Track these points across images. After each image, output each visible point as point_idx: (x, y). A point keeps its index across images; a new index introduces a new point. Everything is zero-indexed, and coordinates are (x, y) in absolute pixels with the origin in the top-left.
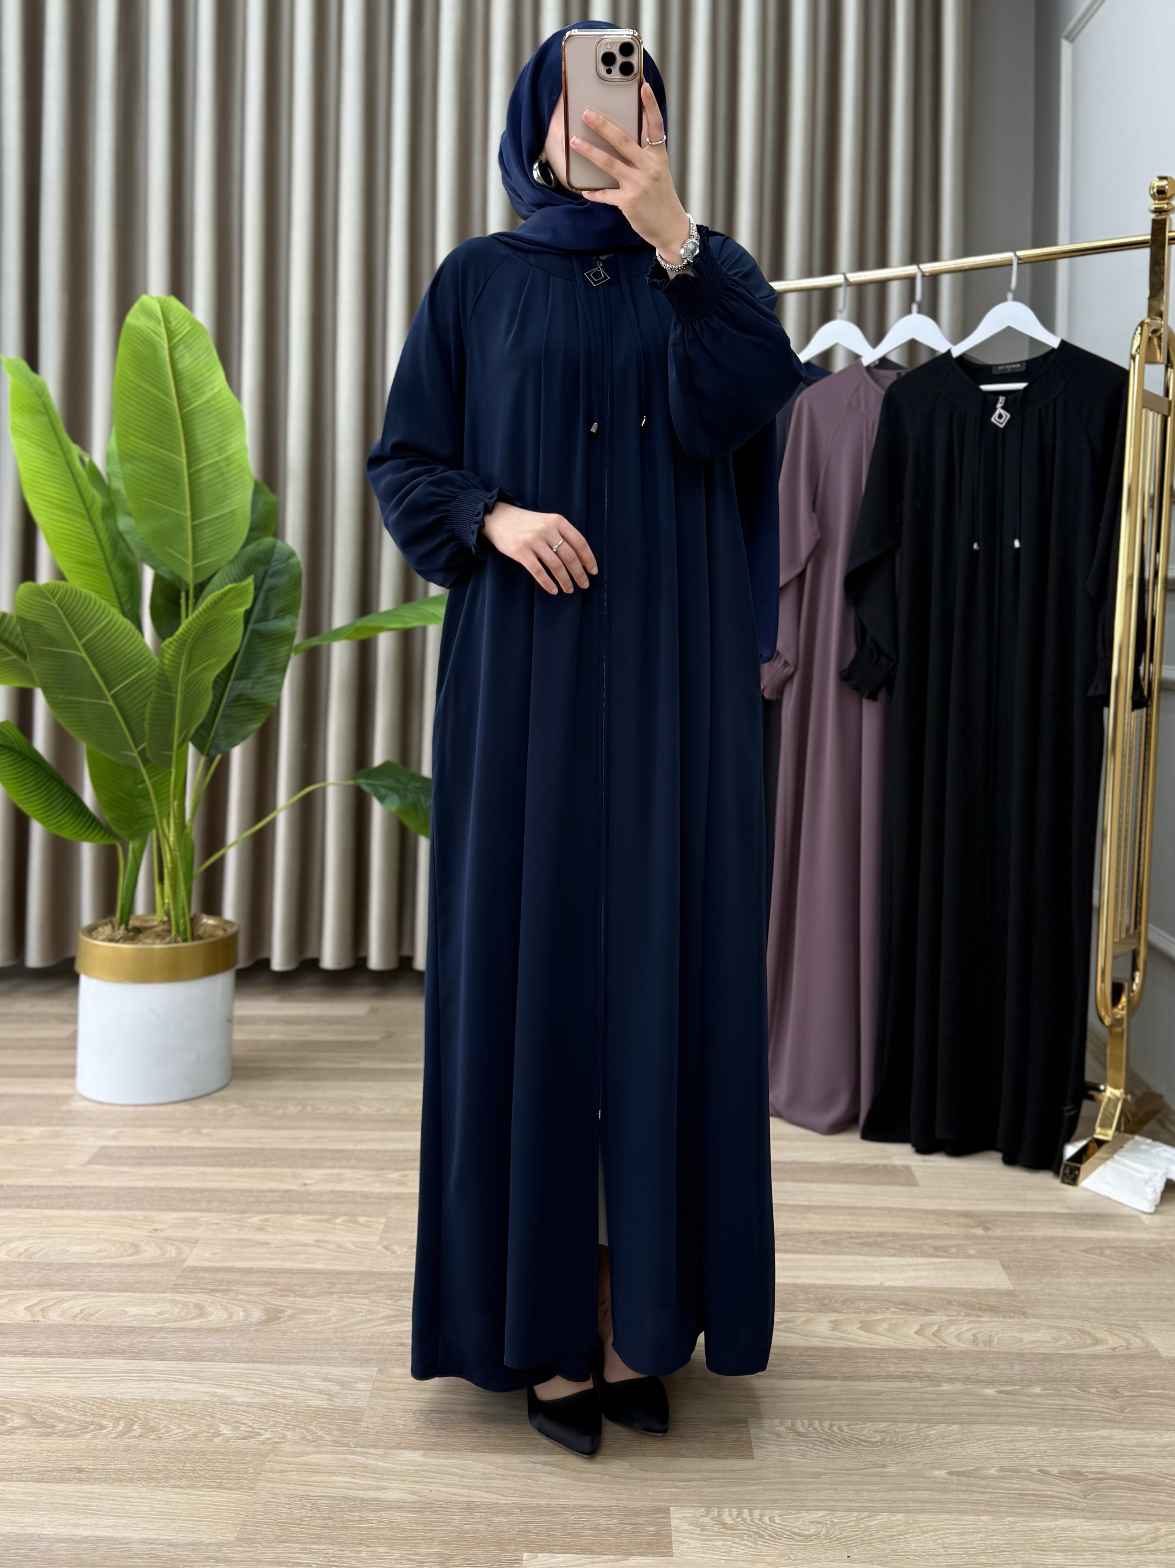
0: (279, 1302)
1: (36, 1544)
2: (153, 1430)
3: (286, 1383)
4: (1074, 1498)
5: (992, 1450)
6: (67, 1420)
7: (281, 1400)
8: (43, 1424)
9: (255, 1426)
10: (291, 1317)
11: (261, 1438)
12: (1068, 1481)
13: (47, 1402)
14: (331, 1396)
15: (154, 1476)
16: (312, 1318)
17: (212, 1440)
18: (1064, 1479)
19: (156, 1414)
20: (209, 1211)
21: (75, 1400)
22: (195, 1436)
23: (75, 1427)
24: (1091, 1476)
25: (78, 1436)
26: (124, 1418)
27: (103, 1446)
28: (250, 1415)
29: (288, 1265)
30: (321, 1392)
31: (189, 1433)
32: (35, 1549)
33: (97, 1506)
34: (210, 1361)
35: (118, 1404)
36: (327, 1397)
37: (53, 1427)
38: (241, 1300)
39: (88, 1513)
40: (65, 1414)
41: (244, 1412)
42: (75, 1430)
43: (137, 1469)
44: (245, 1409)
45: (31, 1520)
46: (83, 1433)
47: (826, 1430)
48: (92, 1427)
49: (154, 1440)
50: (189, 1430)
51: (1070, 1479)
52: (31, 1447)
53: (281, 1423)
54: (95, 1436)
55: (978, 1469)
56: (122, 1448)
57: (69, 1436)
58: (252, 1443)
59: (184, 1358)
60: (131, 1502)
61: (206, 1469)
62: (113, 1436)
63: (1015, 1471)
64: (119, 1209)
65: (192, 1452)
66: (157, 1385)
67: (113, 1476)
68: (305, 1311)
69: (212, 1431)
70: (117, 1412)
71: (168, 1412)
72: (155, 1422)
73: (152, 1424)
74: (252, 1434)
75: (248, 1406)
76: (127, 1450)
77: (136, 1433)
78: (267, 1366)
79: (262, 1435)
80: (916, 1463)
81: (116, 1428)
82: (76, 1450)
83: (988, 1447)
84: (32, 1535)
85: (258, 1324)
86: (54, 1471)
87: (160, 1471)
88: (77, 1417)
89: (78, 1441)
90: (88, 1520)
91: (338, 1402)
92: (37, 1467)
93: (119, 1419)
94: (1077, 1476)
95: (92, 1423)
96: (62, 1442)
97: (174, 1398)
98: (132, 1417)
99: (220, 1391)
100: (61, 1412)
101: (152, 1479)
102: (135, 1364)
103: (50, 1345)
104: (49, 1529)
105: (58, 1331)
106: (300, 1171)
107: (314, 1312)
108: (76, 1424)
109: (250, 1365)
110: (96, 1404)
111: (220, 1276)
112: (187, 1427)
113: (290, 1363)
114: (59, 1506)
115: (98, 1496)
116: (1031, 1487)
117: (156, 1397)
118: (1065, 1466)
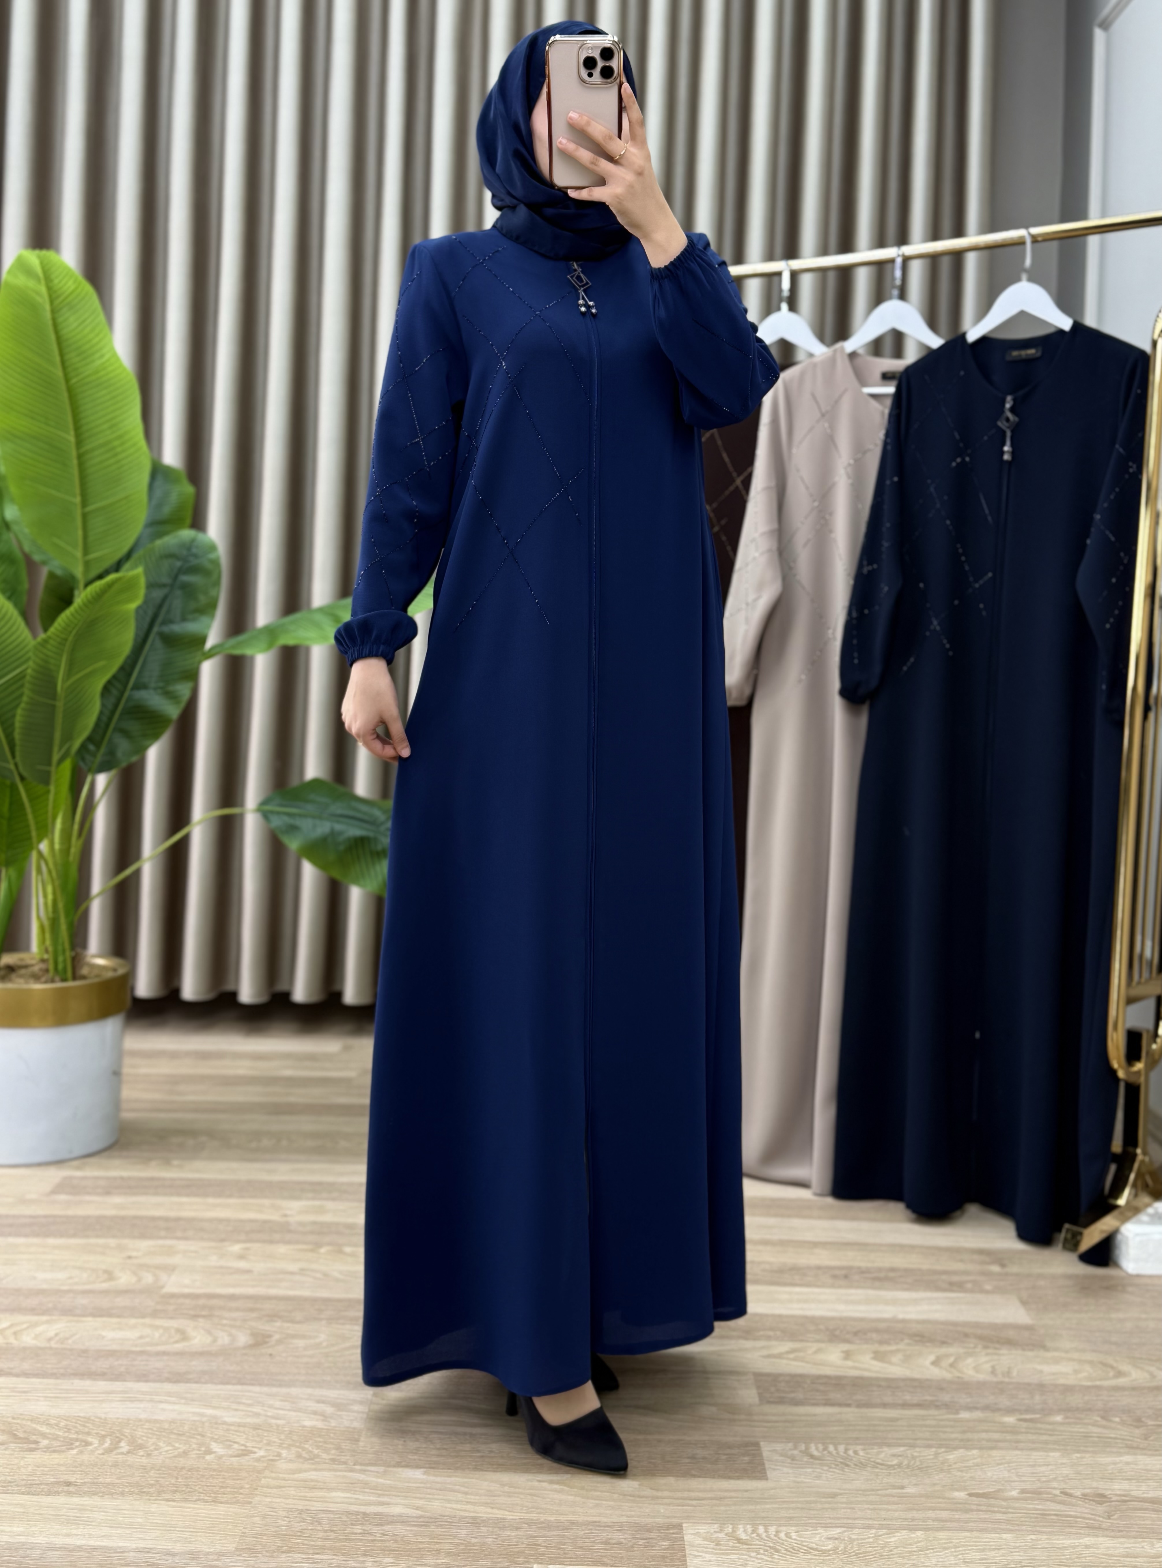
0: (268, 1327)
1: (28, 1552)
2: (141, 1447)
3: (278, 1404)
4: (1097, 1518)
5: (1013, 1473)
6: (50, 1436)
7: (273, 1421)
8: (26, 1440)
9: (248, 1444)
10: (279, 1342)
11: (253, 1456)
12: (1091, 1502)
13: (28, 1420)
14: (325, 1417)
15: (145, 1490)
16: (301, 1343)
17: (204, 1458)
18: (1087, 1501)
19: (142, 1432)
20: (186, 1238)
21: (57, 1418)
22: (185, 1453)
23: (59, 1444)
24: (1114, 1498)
25: (63, 1451)
26: (110, 1435)
27: (90, 1461)
28: (242, 1434)
29: (273, 1292)
30: (315, 1413)
31: (179, 1450)
32: (27, 1557)
33: (88, 1517)
34: (196, 1382)
35: (102, 1423)
36: (322, 1418)
37: (36, 1442)
38: (225, 1325)
39: (79, 1524)
40: (48, 1431)
41: (236, 1431)
42: (59, 1446)
43: (128, 1483)
44: (236, 1428)
45: (21, 1529)
46: (69, 1449)
47: (842, 1454)
48: (77, 1444)
49: (143, 1456)
50: (179, 1448)
51: (1093, 1501)
52: (16, 1461)
53: (274, 1442)
54: (81, 1452)
55: (998, 1491)
56: (110, 1464)
57: (54, 1451)
58: (244, 1460)
59: (168, 1380)
60: (124, 1514)
61: (199, 1485)
62: (100, 1452)
63: (1037, 1493)
64: (87, 1237)
65: (183, 1468)
66: (142, 1405)
67: (103, 1489)
68: (294, 1336)
69: (203, 1449)
70: (102, 1430)
71: (157, 1431)
72: (143, 1440)
73: (140, 1441)
74: (245, 1452)
75: (239, 1426)
76: (115, 1465)
77: (124, 1450)
78: (257, 1389)
79: (255, 1453)
80: (935, 1484)
81: (102, 1445)
82: (62, 1465)
83: (1009, 1471)
84: (23, 1544)
85: (245, 1348)
86: (41, 1484)
87: (152, 1485)
88: (61, 1434)
89: (63, 1456)
90: (80, 1530)
91: (333, 1423)
92: (23, 1480)
93: (104, 1437)
94: (1101, 1498)
95: (77, 1440)
96: (46, 1457)
97: (161, 1418)
98: (118, 1435)
99: (209, 1412)
100: (44, 1429)
101: (144, 1492)
102: (118, 1386)
103: (26, 1366)
104: (40, 1538)
105: (35, 1353)
106: (279, 1202)
107: (303, 1337)
108: (60, 1441)
109: (239, 1387)
110: (79, 1422)
111: (201, 1302)
112: (177, 1445)
113: (280, 1386)
114: (50, 1517)
115: (90, 1508)
116: (1053, 1508)
117: (143, 1416)
118: (1089, 1488)
